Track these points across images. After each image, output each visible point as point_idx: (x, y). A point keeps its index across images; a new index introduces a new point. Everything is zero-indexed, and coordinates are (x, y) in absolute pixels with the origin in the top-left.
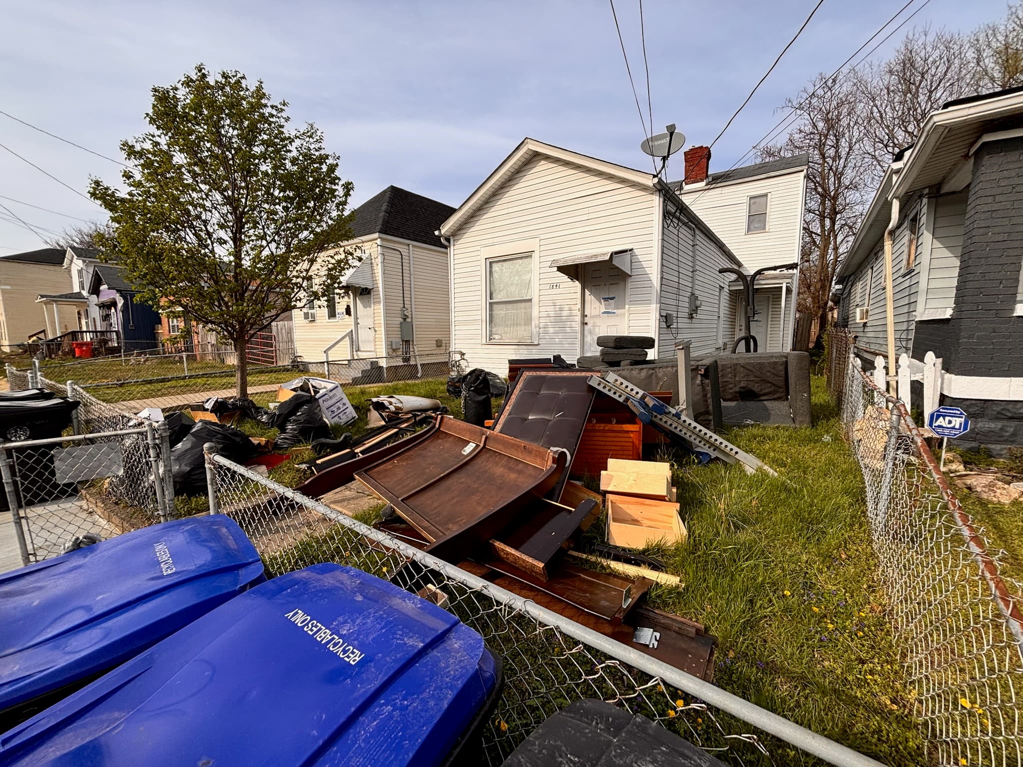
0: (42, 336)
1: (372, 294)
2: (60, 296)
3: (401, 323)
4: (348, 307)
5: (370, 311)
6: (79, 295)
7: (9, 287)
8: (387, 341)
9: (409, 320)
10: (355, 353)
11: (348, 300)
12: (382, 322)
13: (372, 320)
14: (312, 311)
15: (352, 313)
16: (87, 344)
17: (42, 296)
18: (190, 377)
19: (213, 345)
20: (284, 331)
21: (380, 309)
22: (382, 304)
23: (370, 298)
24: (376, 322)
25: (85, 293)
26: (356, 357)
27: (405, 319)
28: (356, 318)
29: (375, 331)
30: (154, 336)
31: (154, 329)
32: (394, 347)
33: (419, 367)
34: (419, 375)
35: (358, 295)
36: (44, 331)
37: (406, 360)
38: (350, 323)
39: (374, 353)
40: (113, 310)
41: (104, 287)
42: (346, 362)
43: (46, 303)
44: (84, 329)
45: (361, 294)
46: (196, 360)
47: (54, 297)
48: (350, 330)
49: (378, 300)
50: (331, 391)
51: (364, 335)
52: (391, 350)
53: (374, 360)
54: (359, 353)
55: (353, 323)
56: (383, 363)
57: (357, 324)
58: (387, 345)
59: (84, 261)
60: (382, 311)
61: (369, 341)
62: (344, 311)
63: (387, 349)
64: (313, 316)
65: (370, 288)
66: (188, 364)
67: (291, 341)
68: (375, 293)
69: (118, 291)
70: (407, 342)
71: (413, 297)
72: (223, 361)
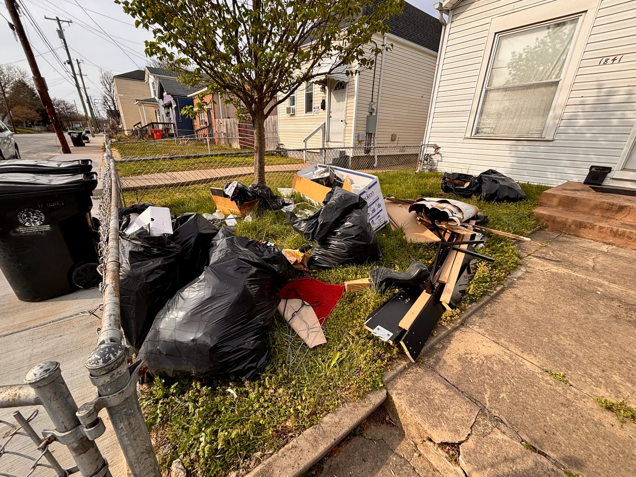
0: (139, 125)
1: (347, 88)
2: (145, 100)
3: (368, 117)
4: (324, 101)
5: (343, 104)
6: (154, 100)
7: (122, 95)
8: (355, 133)
9: (374, 114)
10: (325, 143)
11: (323, 95)
12: (354, 115)
13: (344, 113)
14: (293, 107)
15: (327, 107)
16: (159, 131)
17: (137, 100)
18: (212, 156)
19: (224, 134)
20: (271, 124)
21: (353, 102)
22: (355, 98)
23: (344, 92)
24: (348, 115)
25: (157, 98)
26: (326, 147)
27: (371, 113)
28: (329, 112)
29: (346, 123)
30: (192, 127)
31: (192, 123)
32: (360, 139)
33: (376, 159)
34: (375, 165)
35: (333, 90)
36: (140, 123)
37: (368, 151)
38: (323, 116)
39: (342, 144)
40: (171, 109)
41: (165, 94)
42: (319, 151)
43: (140, 105)
44: (159, 122)
45: (336, 89)
46: (215, 143)
47: (142, 101)
48: (323, 122)
49: (352, 94)
50: (369, 188)
51: (335, 127)
52: (357, 142)
53: (343, 150)
54: (329, 143)
55: (326, 116)
56: (350, 153)
57: (329, 117)
58: (355, 137)
59: (154, 77)
60: (355, 104)
61: (338, 133)
62: (320, 105)
63: (355, 140)
64: (294, 111)
65: (346, 81)
66: (210, 146)
67: (276, 132)
68: (350, 87)
69: (172, 96)
70: (370, 135)
71: (380, 92)
72: (231, 146)
